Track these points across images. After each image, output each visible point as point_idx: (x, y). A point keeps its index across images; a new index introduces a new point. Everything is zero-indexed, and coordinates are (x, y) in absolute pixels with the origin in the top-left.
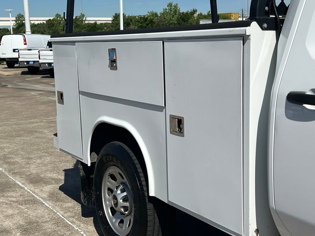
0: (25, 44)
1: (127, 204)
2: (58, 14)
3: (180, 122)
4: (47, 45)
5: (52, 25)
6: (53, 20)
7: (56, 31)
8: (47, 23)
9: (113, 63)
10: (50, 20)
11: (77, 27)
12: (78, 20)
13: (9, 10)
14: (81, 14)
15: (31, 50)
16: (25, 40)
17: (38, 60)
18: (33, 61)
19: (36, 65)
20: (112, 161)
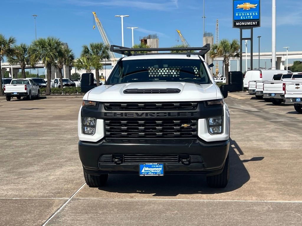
0: (261, 77)
13: (287, 47)
16: (261, 75)
18: (274, 93)
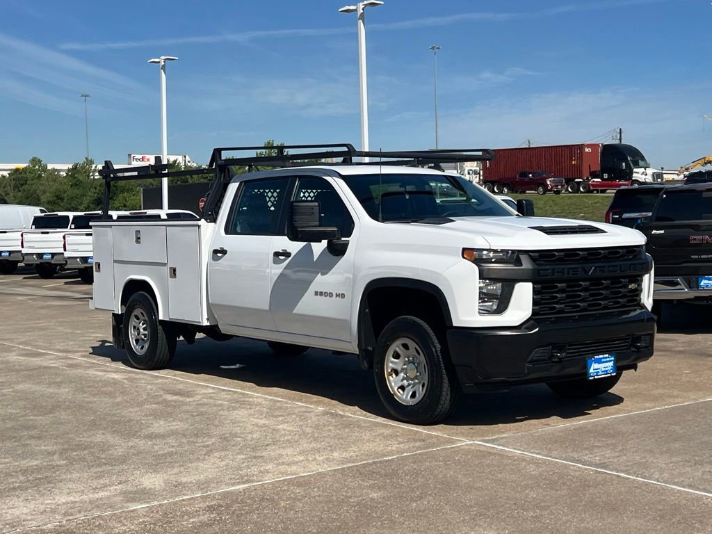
1: (146, 332)
2: (35, 158)
3: (175, 270)
4: (33, 225)
5: (22, 182)
6: (25, 170)
7: (32, 194)
8: (13, 177)
9: (138, 239)
10: (17, 170)
11: (76, 185)
12: (79, 172)
14: (86, 158)
15: (5, 232)
17: (19, 248)
19: (13, 258)
20: (136, 304)
